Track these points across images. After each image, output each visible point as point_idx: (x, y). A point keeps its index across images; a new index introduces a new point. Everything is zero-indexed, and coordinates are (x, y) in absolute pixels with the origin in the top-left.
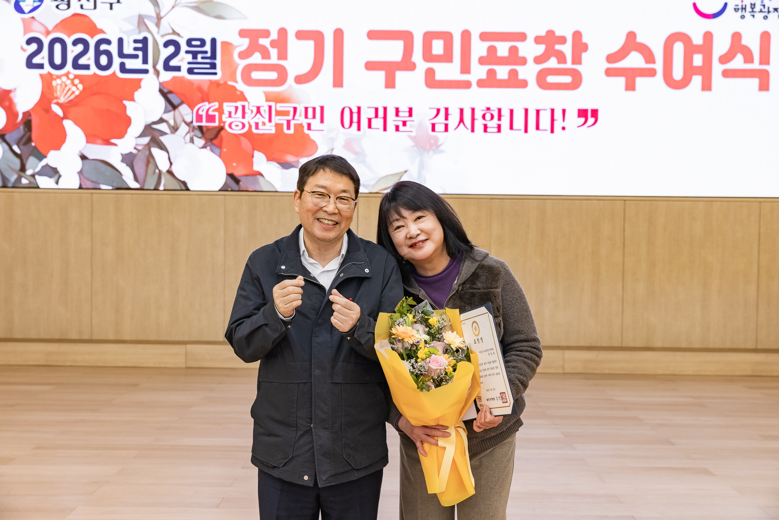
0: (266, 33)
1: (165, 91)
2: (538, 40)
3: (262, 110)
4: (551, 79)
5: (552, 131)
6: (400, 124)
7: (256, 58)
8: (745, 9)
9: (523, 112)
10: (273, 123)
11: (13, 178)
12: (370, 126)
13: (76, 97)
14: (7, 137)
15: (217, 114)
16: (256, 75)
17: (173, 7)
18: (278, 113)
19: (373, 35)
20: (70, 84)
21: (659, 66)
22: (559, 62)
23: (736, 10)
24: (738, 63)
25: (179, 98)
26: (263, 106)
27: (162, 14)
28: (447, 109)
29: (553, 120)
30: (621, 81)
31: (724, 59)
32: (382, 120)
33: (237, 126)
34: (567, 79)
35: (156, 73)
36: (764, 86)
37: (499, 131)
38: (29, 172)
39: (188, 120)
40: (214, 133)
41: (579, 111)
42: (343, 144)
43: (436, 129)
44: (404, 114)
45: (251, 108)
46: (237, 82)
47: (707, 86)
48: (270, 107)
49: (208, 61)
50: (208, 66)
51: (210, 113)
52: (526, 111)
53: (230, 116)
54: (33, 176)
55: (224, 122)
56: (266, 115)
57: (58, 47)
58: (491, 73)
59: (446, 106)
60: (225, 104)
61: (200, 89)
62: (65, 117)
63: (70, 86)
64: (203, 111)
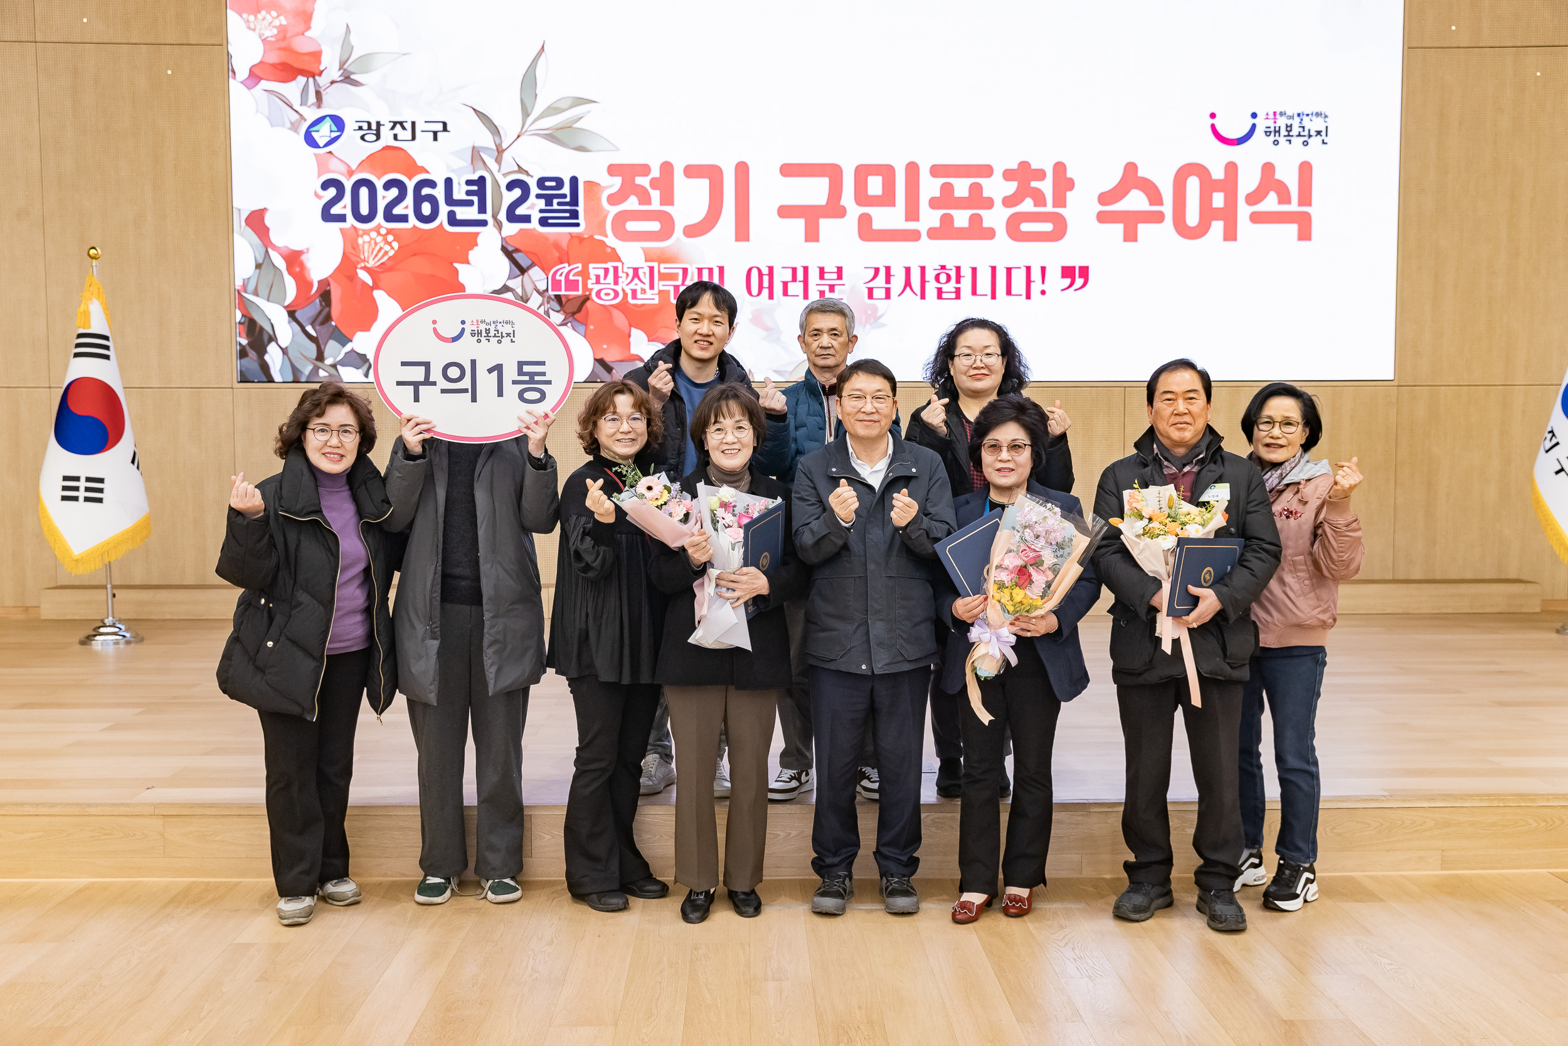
0: (645, 169)
1: (510, 249)
2: (1008, 175)
3: (640, 271)
4: (1026, 227)
5: (1028, 297)
6: (826, 289)
7: (632, 203)
8: (1279, 131)
9: (989, 270)
10: (656, 291)
11: (307, 369)
12: (785, 293)
13: (390, 258)
14: (298, 315)
15: (580, 278)
16: (632, 226)
17: (519, 136)
18: (663, 277)
19: (788, 170)
20: (380, 242)
21: (1167, 208)
22: (1035, 206)
23: (1268, 134)
24: (1271, 203)
25: (531, 259)
26: (643, 268)
27: (504, 147)
28: (888, 269)
29: (1029, 282)
30: (1119, 228)
31: (1253, 199)
32: (802, 284)
33: (608, 294)
34: (1047, 227)
35: (498, 227)
36: (1305, 234)
37: (958, 297)
38: (329, 361)
39: (542, 287)
40: (577, 304)
41: (1063, 268)
42: (750, 316)
43: (874, 297)
44: (831, 277)
45: (626, 270)
46: (606, 236)
47: (1230, 234)
48: (651, 269)
49: (568, 208)
50: (567, 215)
51: (571, 277)
52: (994, 269)
53: (598, 282)
54: (334, 366)
55: (592, 289)
56: (647, 280)
57: (364, 192)
58: (947, 220)
59: (887, 265)
60: (591, 266)
61: (557, 246)
62: (376, 286)
63: (382, 244)
64: (561, 275)
